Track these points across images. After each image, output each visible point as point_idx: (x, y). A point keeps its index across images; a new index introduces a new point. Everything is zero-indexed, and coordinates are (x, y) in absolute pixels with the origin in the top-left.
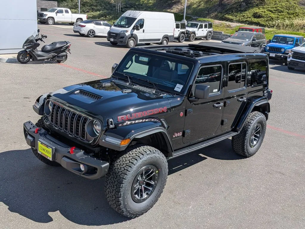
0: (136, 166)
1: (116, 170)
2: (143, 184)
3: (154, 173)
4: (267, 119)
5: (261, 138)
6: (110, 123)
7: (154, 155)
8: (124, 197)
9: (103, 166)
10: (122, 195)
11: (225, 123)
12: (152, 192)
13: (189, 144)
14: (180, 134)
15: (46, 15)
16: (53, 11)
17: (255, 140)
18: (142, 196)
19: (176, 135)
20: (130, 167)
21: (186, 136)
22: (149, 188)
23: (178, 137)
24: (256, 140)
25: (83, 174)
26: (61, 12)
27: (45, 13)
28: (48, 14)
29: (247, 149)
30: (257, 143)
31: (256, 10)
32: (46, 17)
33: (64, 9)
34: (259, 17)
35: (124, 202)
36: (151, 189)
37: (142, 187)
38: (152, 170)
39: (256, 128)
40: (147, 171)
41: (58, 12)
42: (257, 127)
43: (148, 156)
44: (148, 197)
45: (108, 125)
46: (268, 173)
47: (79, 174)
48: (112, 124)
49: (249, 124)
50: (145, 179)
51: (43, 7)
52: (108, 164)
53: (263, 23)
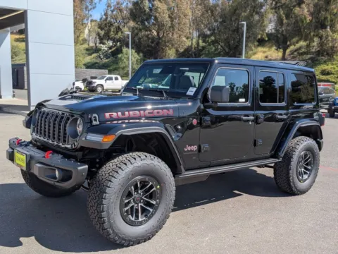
0: (124, 172)
1: (100, 178)
2: (140, 202)
3: (154, 189)
4: (320, 149)
5: (314, 171)
6: (93, 119)
7: (153, 162)
8: (108, 212)
9: (79, 168)
10: (105, 209)
11: (258, 144)
12: (153, 215)
13: (208, 163)
14: (195, 148)
15: (95, 83)
16: (102, 78)
17: (305, 173)
18: (137, 217)
19: (189, 148)
20: (117, 172)
21: (202, 151)
22: (148, 208)
23: (191, 151)
24: (307, 173)
25: (58, 182)
26: (111, 79)
27: (94, 80)
28: (97, 82)
29: (293, 182)
30: (309, 177)
31: (324, 67)
32: (95, 85)
33: (114, 76)
34: (328, 74)
35: (109, 219)
36: (151, 210)
37: (138, 206)
38: (151, 183)
39: (305, 157)
40: (144, 184)
41: (107, 79)
42: (306, 155)
43: (142, 162)
44: (147, 221)
45: (91, 122)
46: (322, 210)
47: (52, 182)
48: (95, 120)
49: (293, 149)
50: (143, 195)
51: (93, 76)
52: (87, 166)
53: (333, 80)
